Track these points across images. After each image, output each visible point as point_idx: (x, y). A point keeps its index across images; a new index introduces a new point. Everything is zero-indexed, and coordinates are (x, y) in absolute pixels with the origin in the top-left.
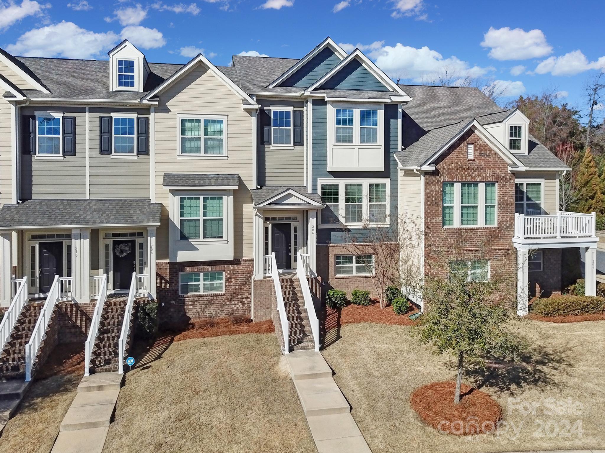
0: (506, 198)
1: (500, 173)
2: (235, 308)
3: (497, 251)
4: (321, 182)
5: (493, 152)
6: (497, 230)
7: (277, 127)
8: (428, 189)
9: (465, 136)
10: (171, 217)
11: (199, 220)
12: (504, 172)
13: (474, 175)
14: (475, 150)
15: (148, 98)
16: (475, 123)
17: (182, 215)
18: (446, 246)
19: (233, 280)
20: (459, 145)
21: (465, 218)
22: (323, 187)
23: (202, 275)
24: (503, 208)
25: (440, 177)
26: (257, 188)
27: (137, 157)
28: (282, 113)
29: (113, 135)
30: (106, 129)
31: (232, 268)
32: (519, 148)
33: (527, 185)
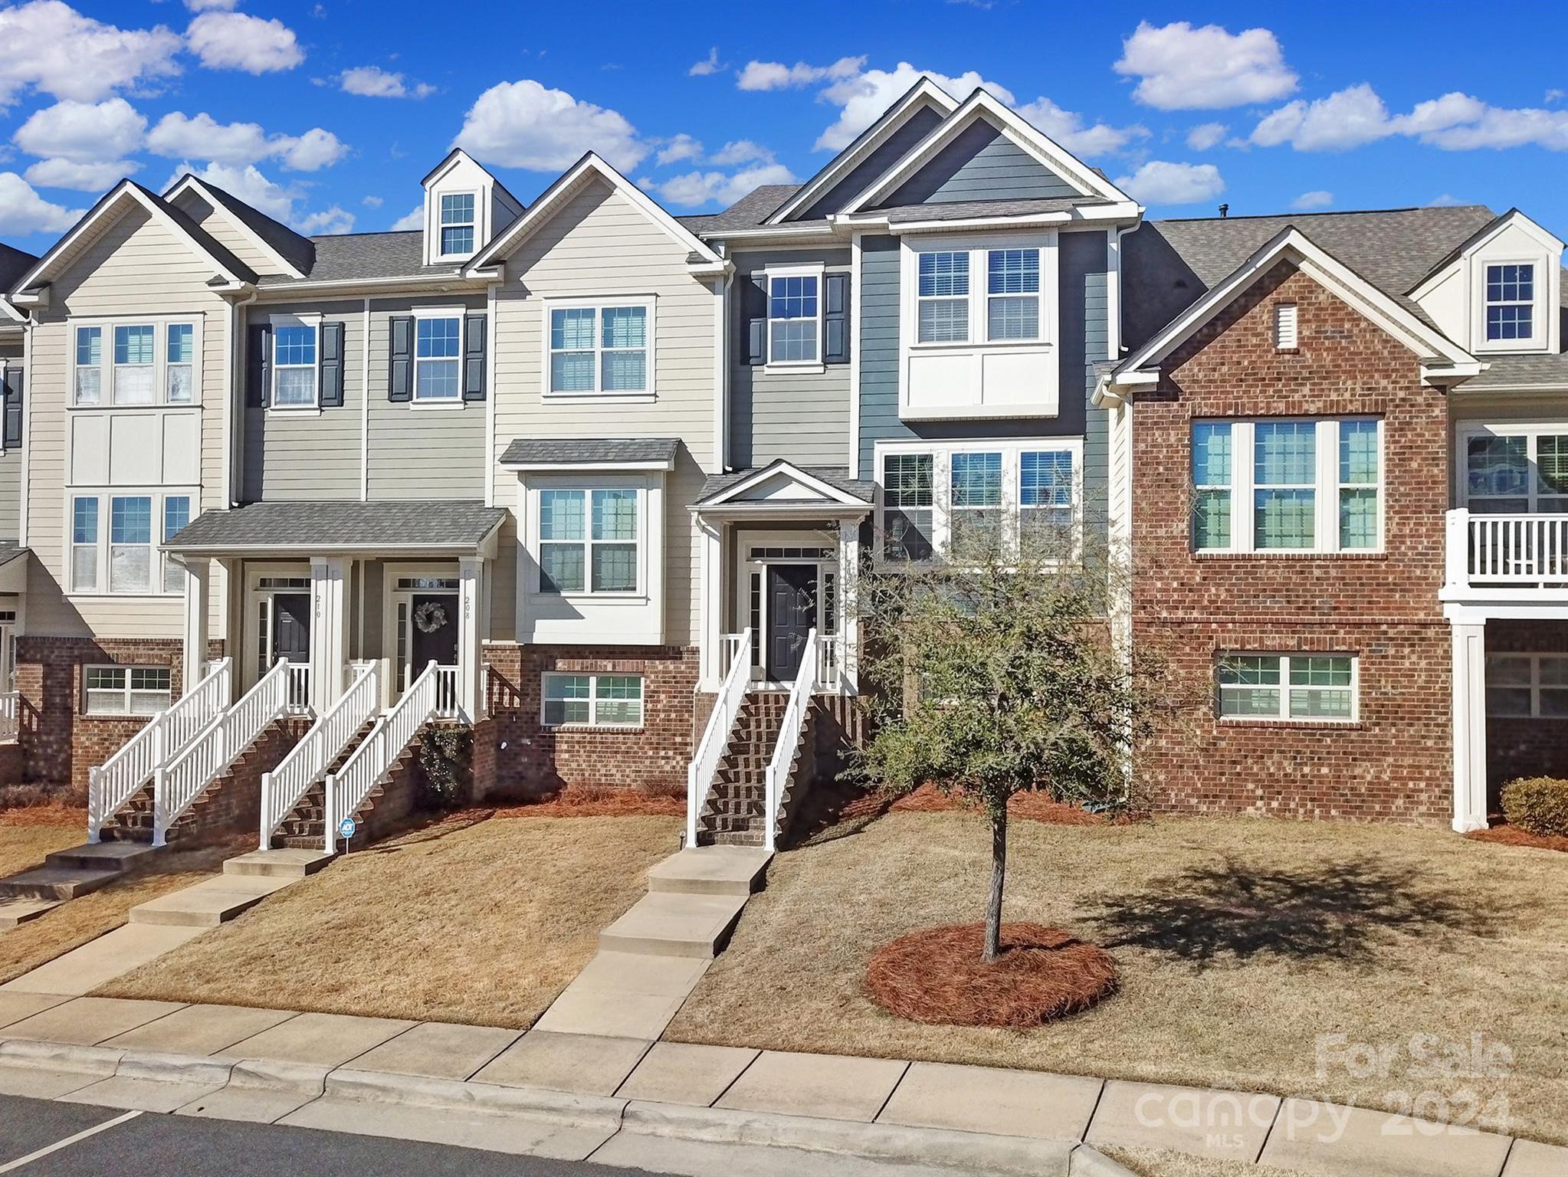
0: (1414, 465)
1: (1390, 387)
2: (668, 768)
3: (1384, 627)
4: (881, 451)
5: (1363, 325)
6: (1383, 564)
7: (782, 319)
8: (1145, 441)
9: (1267, 282)
10: (520, 537)
11: (583, 545)
12: (1404, 383)
13: (1297, 397)
14: (1302, 321)
15: (477, 266)
16: (1294, 239)
17: (545, 531)
18: (1204, 608)
19: (662, 696)
20: (1245, 310)
21: (1271, 526)
22: (890, 462)
23: (593, 680)
24: (1402, 495)
25: (1182, 405)
26: (725, 472)
27: (462, 406)
28: (794, 282)
29: (416, 359)
30: (401, 345)
31: (660, 667)
32: (1525, 332)
33: (1544, 442)
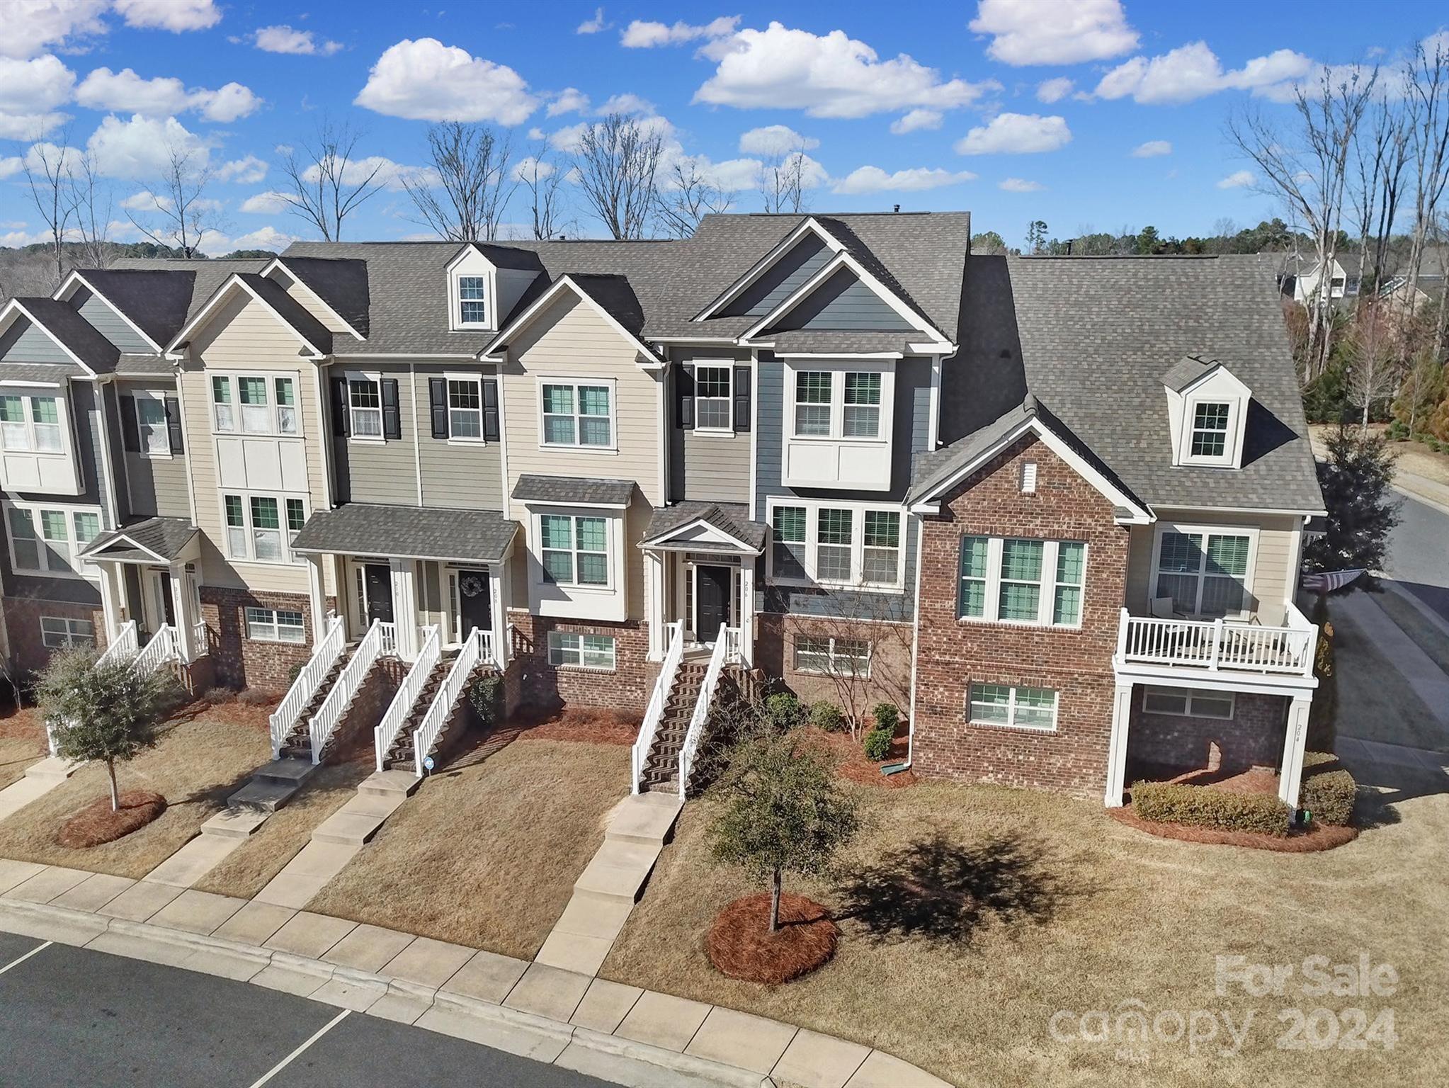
0: (1105, 576)
1: (1093, 524)
2: (632, 697)
3: (1076, 676)
4: (772, 502)
5: (1079, 481)
6: (1079, 637)
7: (704, 398)
8: (930, 547)
9: (1017, 445)
10: (529, 545)
11: (571, 553)
12: (1102, 522)
13: (1032, 526)
14: (1039, 475)
15: (488, 353)
16: (1035, 424)
17: (545, 543)
18: (963, 655)
19: (627, 652)
20: (1001, 464)
21: (1011, 605)
22: (777, 510)
23: (581, 638)
24: (1094, 594)
25: (955, 525)
26: (666, 506)
27: (484, 445)
28: (713, 371)
29: (450, 409)
30: (439, 399)
31: (625, 633)
32: (1219, 452)
33: (1213, 539)
